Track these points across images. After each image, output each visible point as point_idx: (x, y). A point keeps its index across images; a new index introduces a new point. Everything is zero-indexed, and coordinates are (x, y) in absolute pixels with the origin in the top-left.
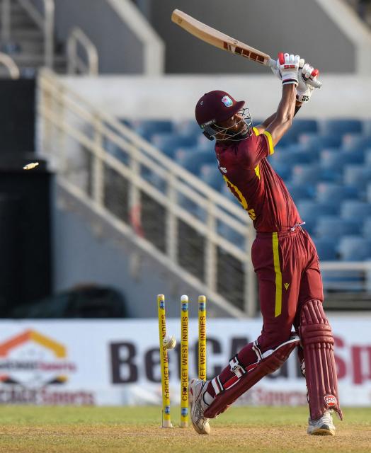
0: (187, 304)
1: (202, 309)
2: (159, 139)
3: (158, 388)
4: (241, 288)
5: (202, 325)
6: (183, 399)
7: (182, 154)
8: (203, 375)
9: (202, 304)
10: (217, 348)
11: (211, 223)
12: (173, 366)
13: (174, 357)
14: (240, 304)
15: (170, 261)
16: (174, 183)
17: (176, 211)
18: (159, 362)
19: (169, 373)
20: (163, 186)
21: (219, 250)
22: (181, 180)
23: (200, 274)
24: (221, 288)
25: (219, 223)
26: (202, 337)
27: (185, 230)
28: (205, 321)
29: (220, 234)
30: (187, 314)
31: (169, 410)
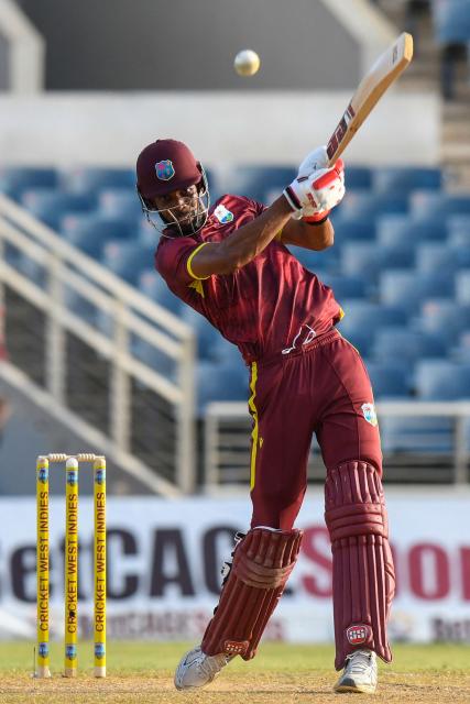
0: (76, 473)
1: (99, 481)
2: (35, 199)
3: (31, 611)
4: (170, 446)
5: (99, 507)
6: (69, 631)
7: (73, 224)
8: (101, 590)
9: (99, 472)
10: (130, 546)
11: (122, 338)
12: (56, 576)
13: (58, 561)
14: (168, 472)
15: (51, 401)
16: (59, 272)
17: (62, 317)
18: (35, 569)
19: (51, 587)
20: (41, 277)
21: (134, 382)
22: (70, 266)
23: (103, 423)
24: (138, 447)
25: (135, 340)
26: (100, 527)
27: (78, 350)
28: (105, 501)
29: (136, 357)
30: (76, 490)
31: (46, 650)
